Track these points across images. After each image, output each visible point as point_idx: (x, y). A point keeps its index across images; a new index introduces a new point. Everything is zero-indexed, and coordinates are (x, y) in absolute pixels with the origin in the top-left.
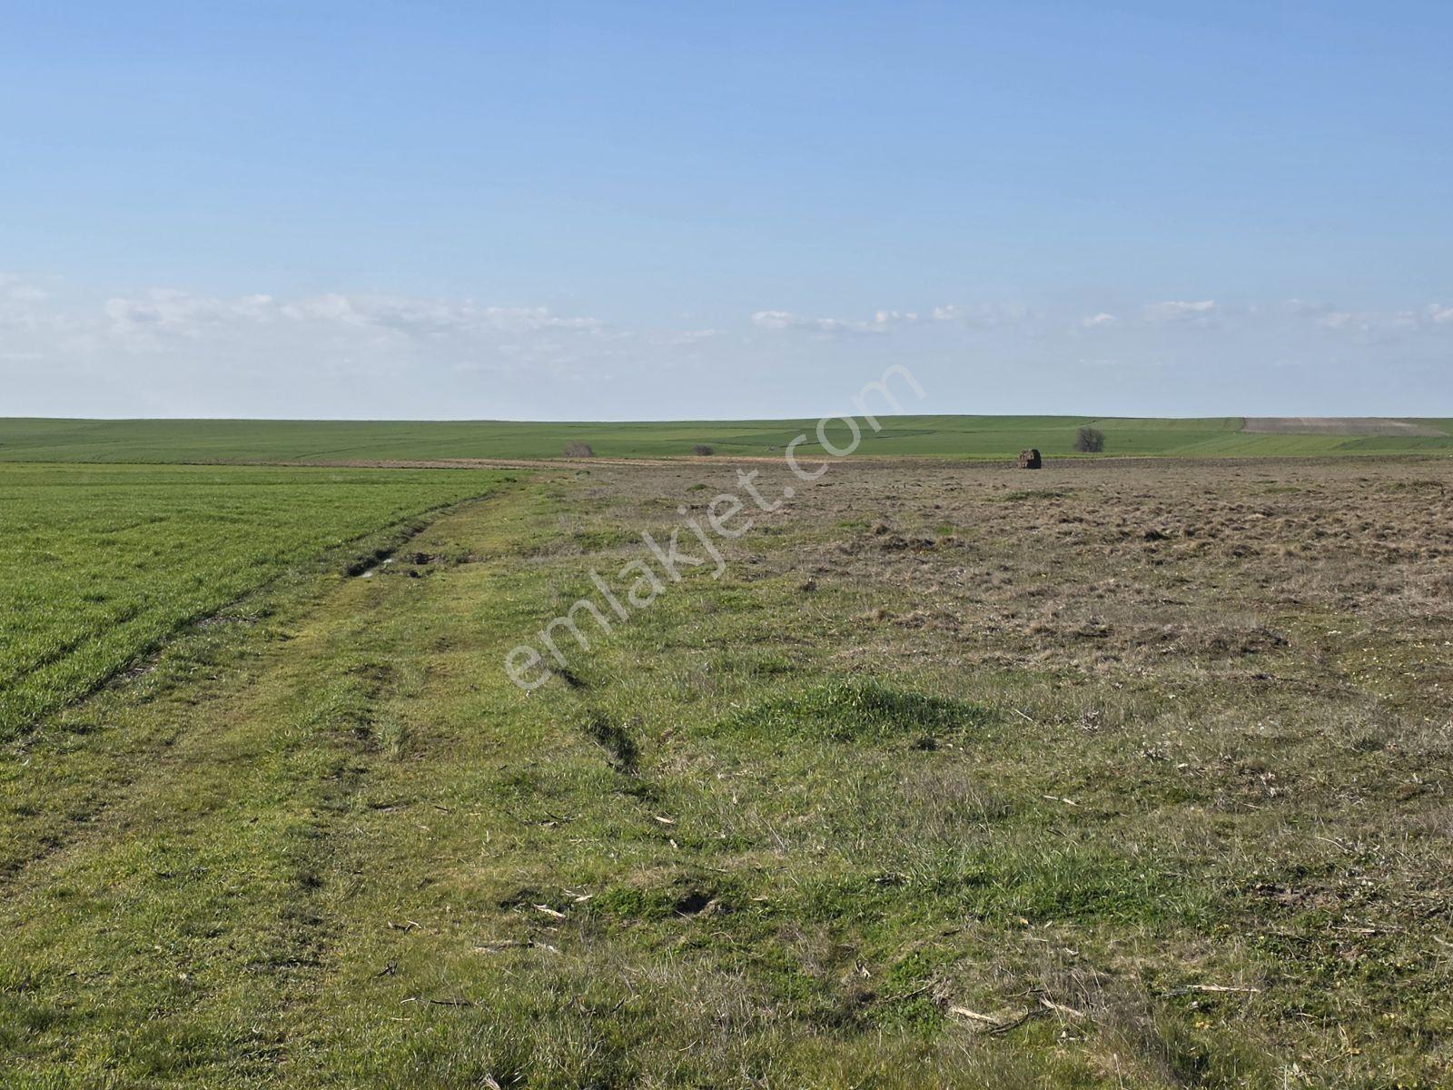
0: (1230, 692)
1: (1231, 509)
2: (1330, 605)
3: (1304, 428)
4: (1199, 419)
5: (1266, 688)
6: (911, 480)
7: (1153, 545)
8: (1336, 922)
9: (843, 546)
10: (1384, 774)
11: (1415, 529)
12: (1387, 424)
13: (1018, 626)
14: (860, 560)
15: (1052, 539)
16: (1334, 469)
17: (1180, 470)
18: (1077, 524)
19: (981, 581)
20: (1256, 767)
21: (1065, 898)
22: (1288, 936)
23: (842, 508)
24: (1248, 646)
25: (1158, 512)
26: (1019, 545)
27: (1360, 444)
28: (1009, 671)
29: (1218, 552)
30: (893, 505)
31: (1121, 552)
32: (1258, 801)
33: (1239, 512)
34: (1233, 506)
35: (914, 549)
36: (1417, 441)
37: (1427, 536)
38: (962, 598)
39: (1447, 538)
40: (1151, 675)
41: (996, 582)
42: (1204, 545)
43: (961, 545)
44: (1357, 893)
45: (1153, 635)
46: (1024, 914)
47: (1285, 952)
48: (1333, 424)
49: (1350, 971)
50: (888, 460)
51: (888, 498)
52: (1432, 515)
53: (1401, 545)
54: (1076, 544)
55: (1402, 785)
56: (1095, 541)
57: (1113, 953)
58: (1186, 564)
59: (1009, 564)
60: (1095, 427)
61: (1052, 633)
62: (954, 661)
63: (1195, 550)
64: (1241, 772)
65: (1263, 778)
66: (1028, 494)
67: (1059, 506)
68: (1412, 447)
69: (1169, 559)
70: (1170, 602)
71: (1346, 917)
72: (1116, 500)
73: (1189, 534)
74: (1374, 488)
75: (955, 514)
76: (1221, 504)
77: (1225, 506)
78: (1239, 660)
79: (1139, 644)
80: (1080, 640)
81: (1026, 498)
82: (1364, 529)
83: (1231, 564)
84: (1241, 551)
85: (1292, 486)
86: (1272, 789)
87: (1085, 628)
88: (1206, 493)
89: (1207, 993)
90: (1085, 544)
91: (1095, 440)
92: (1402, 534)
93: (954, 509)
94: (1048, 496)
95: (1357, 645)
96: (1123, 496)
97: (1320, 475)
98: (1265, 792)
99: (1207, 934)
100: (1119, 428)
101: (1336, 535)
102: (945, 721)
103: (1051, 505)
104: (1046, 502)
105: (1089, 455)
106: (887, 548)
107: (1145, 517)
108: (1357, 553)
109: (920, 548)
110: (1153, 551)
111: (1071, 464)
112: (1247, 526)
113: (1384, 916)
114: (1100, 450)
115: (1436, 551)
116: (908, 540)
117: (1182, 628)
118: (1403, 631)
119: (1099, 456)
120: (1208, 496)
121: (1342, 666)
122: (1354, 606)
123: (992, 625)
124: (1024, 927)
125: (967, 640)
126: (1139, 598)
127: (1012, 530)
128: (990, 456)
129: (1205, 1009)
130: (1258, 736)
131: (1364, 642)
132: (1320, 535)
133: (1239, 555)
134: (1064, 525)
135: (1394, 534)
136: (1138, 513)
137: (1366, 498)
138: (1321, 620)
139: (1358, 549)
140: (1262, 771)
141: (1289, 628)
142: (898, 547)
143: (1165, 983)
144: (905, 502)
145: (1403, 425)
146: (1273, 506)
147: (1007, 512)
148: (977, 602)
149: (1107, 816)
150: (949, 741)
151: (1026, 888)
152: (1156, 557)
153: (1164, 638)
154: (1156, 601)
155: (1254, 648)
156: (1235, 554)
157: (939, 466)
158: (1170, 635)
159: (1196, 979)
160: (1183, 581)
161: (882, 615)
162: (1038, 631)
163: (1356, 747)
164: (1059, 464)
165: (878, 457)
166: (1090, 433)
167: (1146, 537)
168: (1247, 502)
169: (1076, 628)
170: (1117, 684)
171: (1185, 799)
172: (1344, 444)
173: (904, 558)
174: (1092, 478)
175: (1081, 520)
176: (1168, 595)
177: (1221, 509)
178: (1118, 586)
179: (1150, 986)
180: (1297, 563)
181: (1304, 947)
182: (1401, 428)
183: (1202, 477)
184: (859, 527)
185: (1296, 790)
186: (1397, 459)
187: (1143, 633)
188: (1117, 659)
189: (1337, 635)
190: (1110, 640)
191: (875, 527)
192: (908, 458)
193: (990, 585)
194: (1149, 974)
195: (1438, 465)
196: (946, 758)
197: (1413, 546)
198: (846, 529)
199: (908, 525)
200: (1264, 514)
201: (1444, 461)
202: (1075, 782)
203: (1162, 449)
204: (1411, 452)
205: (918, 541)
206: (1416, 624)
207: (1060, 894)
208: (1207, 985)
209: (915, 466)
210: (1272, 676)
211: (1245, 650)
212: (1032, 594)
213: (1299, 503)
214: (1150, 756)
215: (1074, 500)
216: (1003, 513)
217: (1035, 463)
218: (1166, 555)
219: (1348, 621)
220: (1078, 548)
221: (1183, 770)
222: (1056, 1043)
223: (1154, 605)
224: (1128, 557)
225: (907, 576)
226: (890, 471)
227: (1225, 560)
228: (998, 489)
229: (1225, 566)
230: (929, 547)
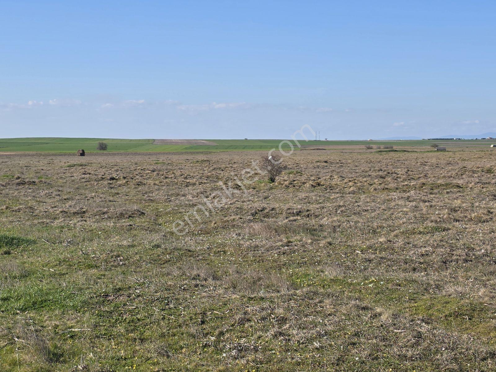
0: (119, 231)
1: (142, 169)
2: (162, 201)
3: (173, 142)
4: (139, 140)
5: (131, 229)
6: (37, 160)
7: (111, 182)
8: (124, 305)
9: (2, 184)
10: (159, 256)
11: (197, 175)
12: (199, 141)
13: (55, 210)
14: (7, 188)
15: (78, 180)
16: (181, 156)
17: (131, 156)
18: (88, 175)
19: (49, 195)
20: (117, 256)
21: (34, 303)
22: (106, 311)
23: (7, 170)
24: (131, 215)
25: (117, 171)
26: (66, 183)
27: (191, 148)
28: (46, 226)
29: (132, 184)
30: (27, 169)
31: (100, 185)
32: (116, 267)
33: (144, 170)
34: (142, 168)
35: (28, 184)
36: (208, 147)
37: (201, 178)
38: (39, 201)
39: (207, 178)
40: (95, 226)
41: (53, 195)
42: (128, 181)
43: (45, 183)
44: (133, 295)
45: (100, 212)
46: (19, 309)
47: (103, 316)
48: (182, 141)
49: (122, 321)
50: (31, 153)
51: (26, 166)
52: (204, 171)
53: (191, 181)
54: (86, 182)
55: (163, 259)
56: (92, 181)
57: (46, 320)
58: (121, 188)
59: (61, 189)
60: (104, 142)
61: (66, 212)
62: (28, 223)
63: (124, 183)
64: (112, 257)
65: (119, 259)
66: (75, 165)
67: (84, 169)
68: (207, 149)
69: (115, 186)
70: (111, 201)
71: (128, 303)
72: (105, 167)
73: (124, 178)
74: (189, 162)
75: (48, 172)
76: (139, 168)
77: (140, 168)
78: (127, 220)
79: (96, 215)
80: (76, 215)
81: (74, 166)
82: (181, 176)
83: (136, 188)
84: (139, 183)
85: (164, 161)
86: (121, 262)
87: (78, 211)
88: (135, 164)
89: (74, 332)
90: (88, 181)
91: (104, 146)
92: (193, 177)
93: (48, 170)
94: (81, 165)
95: (167, 214)
96: (107, 166)
97: (175, 158)
98: (119, 264)
99: (79, 312)
100: (113, 142)
101: (171, 178)
102: (16, 244)
103: (82, 168)
104: (81, 167)
105: (102, 151)
106: (19, 184)
107: (112, 172)
108: (177, 184)
109: (30, 184)
110: (111, 184)
111: (95, 155)
112: (145, 175)
113: (140, 302)
114: (106, 150)
115: (201, 183)
116: (26, 181)
117: (110, 210)
118: (182, 209)
119: (105, 152)
120: (136, 165)
121: (160, 221)
122: (170, 201)
123: (46, 210)
124: (17, 314)
125: (36, 216)
126: (100, 200)
127: (65, 177)
128: (68, 152)
129: (72, 337)
130: (123, 245)
131: (169, 213)
132: (166, 178)
133: (139, 185)
134: (84, 175)
135: (191, 177)
136: (110, 171)
137: (186, 166)
138: (158, 206)
139: (177, 182)
140: (119, 256)
141: (148, 209)
142: (23, 184)
143: (60, 330)
144: (31, 168)
145: (204, 141)
146: (156, 168)
147: (66, 171)
148: (44, 202)
149: (64, 274)
150: (16, 251)
151: (22, 301)
152: (112, 186)
153: (104, 213)
154: (106, 201)
155: (133, 216)
156: (137, 184)
157: (49, 155)
158: (106, 212)
159: (72, 327)
160: (118, 194)
161: (7, 208)
162: (62, 212)
163: (153, 247)
164: (91, 154)
165: (28, 152)
166: (102, 144)
167: (110, 179)
168: (148, 167)
169: (75, 210)
170: (82, 229)
171: (92, 267)
172: (186, 148)
173: (23, 187)
174: (100, 159)
175: (90, 174)
176: (111, 199)
177: (138, 170)
178: (95, 196)
179: (55, 331)
180: (156, 187)
181: (111, 314)
182: (203, 143)
183: (137, 159)
184: (10, 177)
185: (129, 262)
186: (202, 153)
187: (97, 212)
188: (85, 221)
189: (162, 210)
190: (86, 215)
191: (16, 176)
192: (39, 152)
193: (51, 197)
194: (56, 326)
195: (214, 155)
196: (13, 257)
197: (194, 181)
198: (5, 177)
199: (29, 176)
200: (151, 171)
201: (216, 154)
202: (55, 264)
203: (127, 149)
204: (206, 150)
205: (30, 181)
206: (186, 207)
207: (33, 302)
208: (74, 329)
209: (41, 155)
210: (135, 225)
211: (130, 216)
212: (65, 199)
213: (164, 167)
214: (84, 253)
215: (91, 167)
216: (65, 172)
217: (83, 154)
218: (115, 185)
219: (167, 206)
220: (86, 183)
221: (93, 258)
222: (14, 353)
223: (105, 202)
224: (102, 186)
225: (22, 194)
226: (31, 157)
227: (133, 186)
228: (65, 163)
229: (134, 189)
230: (34, 184)
